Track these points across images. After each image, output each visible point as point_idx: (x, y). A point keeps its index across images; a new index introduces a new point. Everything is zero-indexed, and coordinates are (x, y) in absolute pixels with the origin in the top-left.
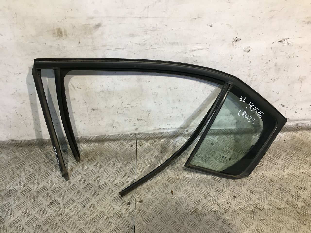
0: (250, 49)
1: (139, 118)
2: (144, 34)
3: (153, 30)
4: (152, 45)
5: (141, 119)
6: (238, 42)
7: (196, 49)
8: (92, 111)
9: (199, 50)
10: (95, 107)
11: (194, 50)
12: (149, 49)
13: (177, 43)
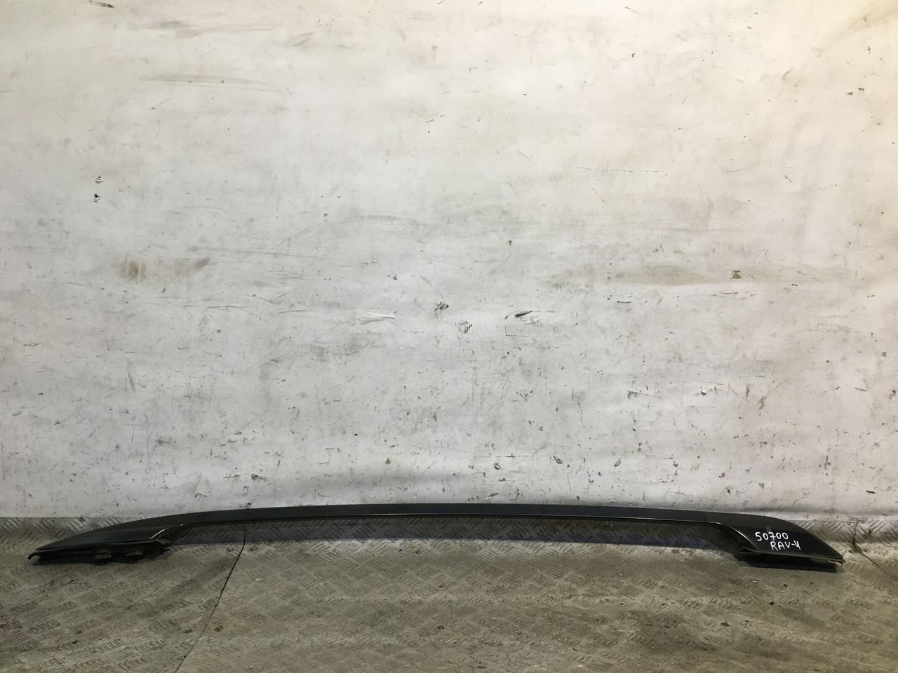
0: (468, 325)
1: (256, 474)
2: (280, 284)
3: (295, 278)
4: (292, 305)
5: (260, 475)
6: (445, 311)
7: (372, 317)
8: (158, 445)
9: (377, 320)
10: (165, 434)
11: (368, 320)
12: (288, 312)
13: (338, 304)
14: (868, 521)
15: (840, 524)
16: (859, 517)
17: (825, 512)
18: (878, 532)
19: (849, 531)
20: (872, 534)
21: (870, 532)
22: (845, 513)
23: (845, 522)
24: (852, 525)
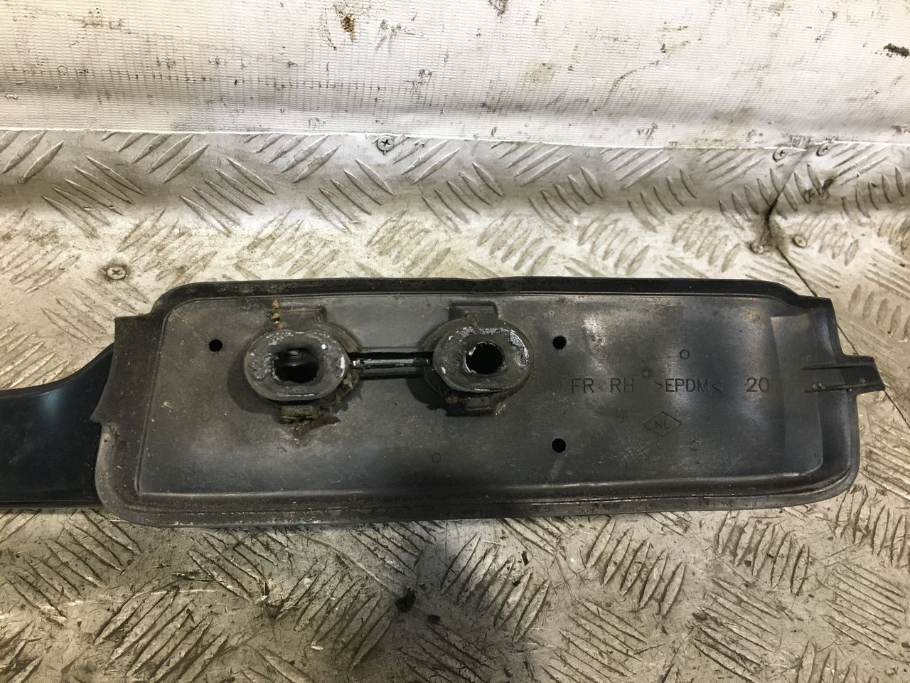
14: (838, 150)
15: (750, 158)
16: (818, 137)
17: (716, 117)
18: (853, 183)
19: (767, 182)
20: (831, 190)
21: (830, 182)
22: (781, 121)
23: (767, 152)
24: (786, 160)
